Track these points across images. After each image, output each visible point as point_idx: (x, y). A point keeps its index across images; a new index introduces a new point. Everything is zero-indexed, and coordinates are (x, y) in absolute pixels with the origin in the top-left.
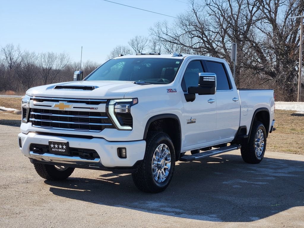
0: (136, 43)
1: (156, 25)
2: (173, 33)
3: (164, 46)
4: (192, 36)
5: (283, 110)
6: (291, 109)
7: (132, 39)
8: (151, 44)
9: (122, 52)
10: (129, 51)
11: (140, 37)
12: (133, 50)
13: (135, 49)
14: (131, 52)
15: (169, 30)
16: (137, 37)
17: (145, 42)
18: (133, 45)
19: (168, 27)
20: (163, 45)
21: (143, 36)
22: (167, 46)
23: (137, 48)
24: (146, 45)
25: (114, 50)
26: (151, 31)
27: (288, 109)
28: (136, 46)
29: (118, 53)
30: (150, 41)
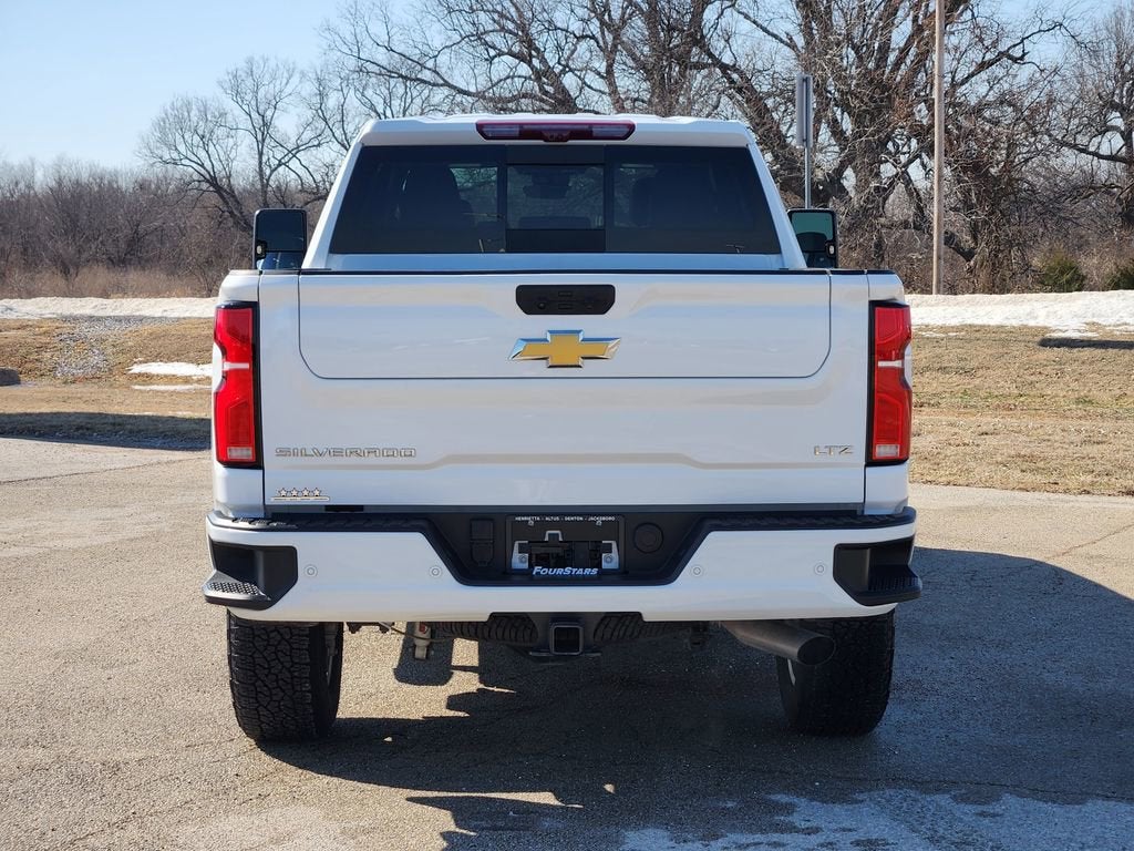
0: (249, 82)
1: (345, 11)
2: (411, 42)
3: (359, 96)
4: (492, 53)
5: (998, 327)
6: (1025, 323)
7: (232, 69)
8: (309, 88)
9: (194, 119)
10: (223, 115)
11: (266, 61)
12: (238, 111)
13: (246, 107)
14: (230, 117)
15: (395, 30)
16: (250, 61)
17: (285, 81)
18: (237, 93)
19: (393, 18)
20: (352, 92)
21: (276, 58)
22: (369, 93)
23: (253, 103)
24: (288, 90)
25: (164, 115)
26: (327, 34)
27: (1015, 323)
28: (248, 97)
29: (181, 124)
30: (303, 74)
